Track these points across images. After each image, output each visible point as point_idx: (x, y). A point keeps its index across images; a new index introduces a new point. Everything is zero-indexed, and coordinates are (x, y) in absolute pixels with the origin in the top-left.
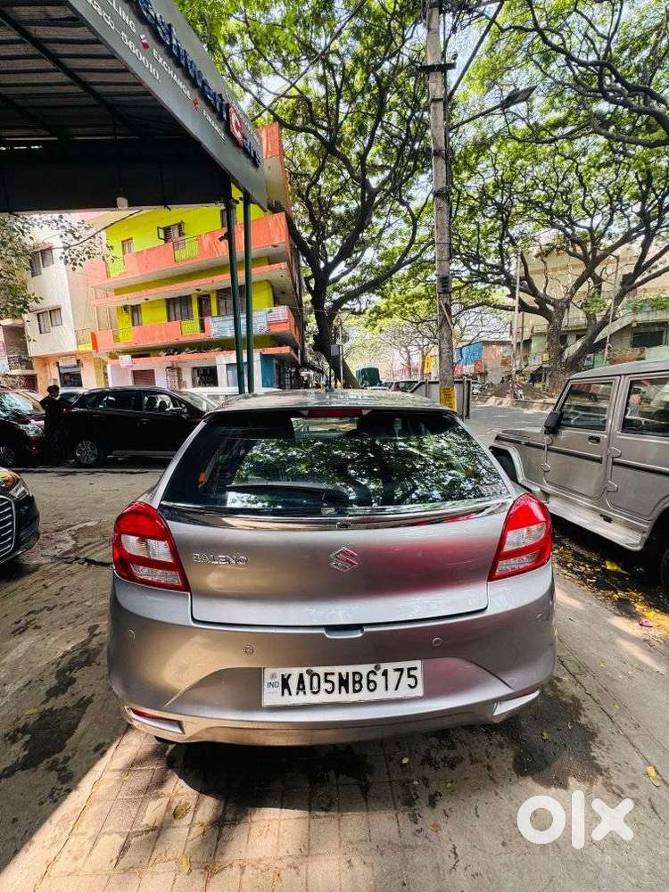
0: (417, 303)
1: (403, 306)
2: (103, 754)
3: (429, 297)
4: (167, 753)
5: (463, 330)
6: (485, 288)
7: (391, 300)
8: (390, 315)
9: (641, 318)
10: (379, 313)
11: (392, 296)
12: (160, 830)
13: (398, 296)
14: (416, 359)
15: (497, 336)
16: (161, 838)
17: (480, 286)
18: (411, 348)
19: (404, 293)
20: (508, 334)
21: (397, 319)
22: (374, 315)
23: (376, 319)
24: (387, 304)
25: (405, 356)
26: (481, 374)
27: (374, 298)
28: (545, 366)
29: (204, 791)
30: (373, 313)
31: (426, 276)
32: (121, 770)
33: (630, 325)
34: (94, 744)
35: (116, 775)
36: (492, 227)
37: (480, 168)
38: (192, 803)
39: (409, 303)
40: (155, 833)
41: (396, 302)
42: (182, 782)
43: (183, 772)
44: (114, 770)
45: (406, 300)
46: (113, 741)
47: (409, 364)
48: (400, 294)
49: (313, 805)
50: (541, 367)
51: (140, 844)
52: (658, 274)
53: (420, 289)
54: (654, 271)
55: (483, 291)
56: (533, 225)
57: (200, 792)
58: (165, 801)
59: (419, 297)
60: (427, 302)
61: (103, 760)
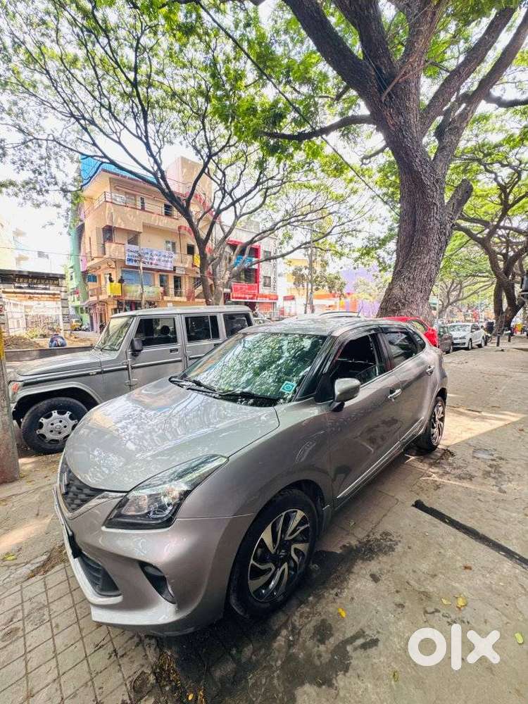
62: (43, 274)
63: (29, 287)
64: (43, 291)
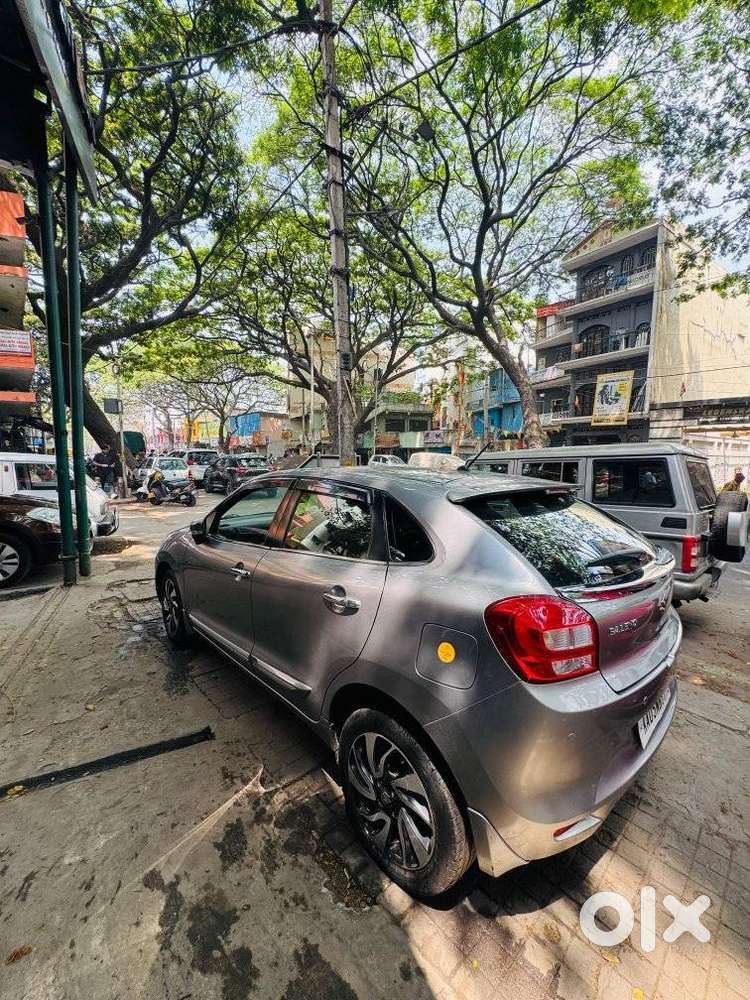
0: (185, 359)
1: (168, 359)
2: (420, 972)
3: (200, 356)
4: (472, 909)
5: (237, 397)
6: (261, 358)
7: (152, 350)
8: (151, 368)
9: (392, 407)
10: (136, 363)
11: (154, 345)
12: (563, 962)
13: (162, 346)
14: (179, 425)
15: (270, 407)
16: (571, 966)
17: (255, 354)
18: (172, 411)
19: (170, 345)
20: (285, 408)
21: (159, 374)
22: (129, 365)
23: (131, 370)
24: (147, 353)
25: (163, 418)
26: (260, 446)
27: (128, 342)
28: (323, 442)
29: (543, 904)
30: (127, 361)
31: (195, 331)
32: (459, 965)
33: (384, 412)
34: (397, 975)
35: (462, 973)
36: (268, 298)
37: (260, 235)
38: (550, 920)
39: (176, 357)
40: (562, 968)
41: (159, 353)
42: (519, 917)
43: (508, 910)
44: (454, 972)
45: (172, 353)
46: (409, 952)
47: (170, 429)
48: (165, 344)
49: (606, 843)
50: (320, 444)
51: (567, 988)
52: (402, 374)
53: (189, 344)
54: (399, 372)
55: (258, 360)
56: (304, 306)
57: (542, 908)
58: (530, 943)
59: (189, 353)
60: (197, 360)
61: (428, 976)
62: (743, 398)
63: (718, 422)
64: (740, 425)
